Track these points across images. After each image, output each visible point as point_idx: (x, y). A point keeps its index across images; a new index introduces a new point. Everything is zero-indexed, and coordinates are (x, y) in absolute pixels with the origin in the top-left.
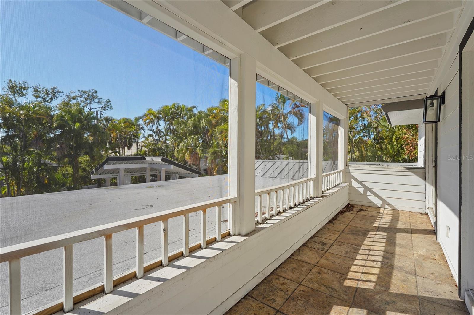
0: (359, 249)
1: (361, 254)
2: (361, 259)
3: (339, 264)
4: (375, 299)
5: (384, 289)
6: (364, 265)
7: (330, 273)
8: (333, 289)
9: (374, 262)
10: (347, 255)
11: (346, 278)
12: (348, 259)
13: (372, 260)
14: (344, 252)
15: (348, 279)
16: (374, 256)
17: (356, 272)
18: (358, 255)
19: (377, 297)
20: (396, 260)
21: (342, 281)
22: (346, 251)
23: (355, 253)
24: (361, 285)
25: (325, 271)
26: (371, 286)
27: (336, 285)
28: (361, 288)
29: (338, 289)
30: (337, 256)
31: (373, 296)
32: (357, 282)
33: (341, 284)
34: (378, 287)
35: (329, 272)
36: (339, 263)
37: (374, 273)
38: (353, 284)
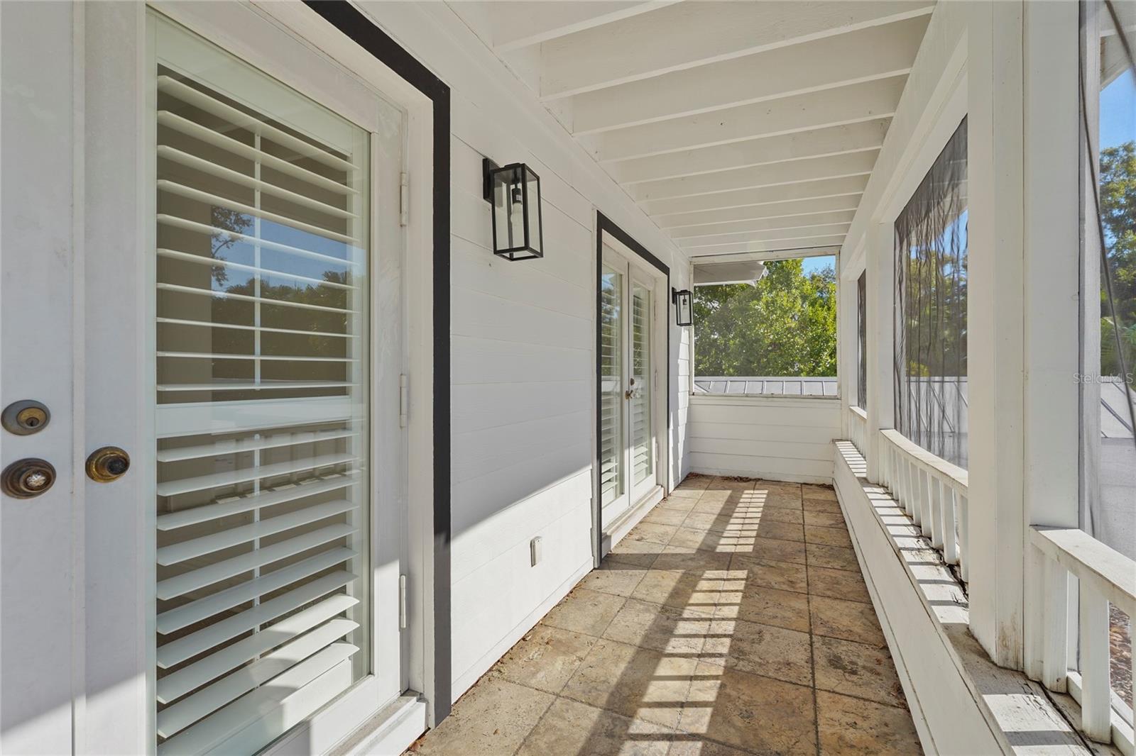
0: (730, 653)
1: (725, 636)
2: (723, 622)
3: (767, 603)
4: (706, 561)
5: (691, 572)
6: (718, 607)
7: (773, 583)
8: (758, 564)
9: (697, 617)
10: (757, 628)
11: (746, 580)
12: (752, 617)
13: (701, 622)
14: (767, 637)
15: (742, 579)
16: (694, 632)
17: (732, 591)
18: (731, 633)
19: (702, 563)
20: (647, 628)
21: (751, 575)
22: (763, 643)
23: (740, 636)
24: (723, 574)
25: (785, 587)
26: (709, 574)
27: (757, 569)
28: (722, 570)
29: (752, 565)
30: (777, 622)
31: (707, 563)
32: (729, 577)
33: (751, 571)
34: (699, 573)
35: (776, 586)
36: (769, 605)
37: (702, 594)
38: (735, 574)
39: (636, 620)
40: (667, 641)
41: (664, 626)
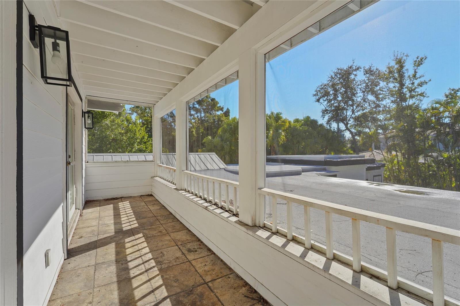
0: (157, 264)
1: (150, 259)
2: (146, 255)
3: (157, 242)
4: (122, 236)
5: (119, 242)
6: (140, 251)
7: (154, 234)
8: (144, 229)
9: (134, 258)
10: (159, 251)
11: (144, 236)
12: (155, 249)
13: (138, 259)
14: (165, 253)
15: (142, 237)
16: (137, 264)
17: (141, 243)
18: (152, 257)
19: (121, 237)
21: (144, 234)
22: (165, 255)
23: (156, 257)
24: (133, 238)
25: (159, 234)
26: (127, 240)
27: (145, 231)
28: (131, 236)
29: (142, 231)
30: (165, 246)
31: (123, 236)
32: (136, 238)
33: (143, 233)
34: (122, 241)
35: (156, 235)
36: (158, 242)
37: (130, 249)
38: (138, 236)
39: (107, 272)
40: (129, 273)
41: (123, 268)
